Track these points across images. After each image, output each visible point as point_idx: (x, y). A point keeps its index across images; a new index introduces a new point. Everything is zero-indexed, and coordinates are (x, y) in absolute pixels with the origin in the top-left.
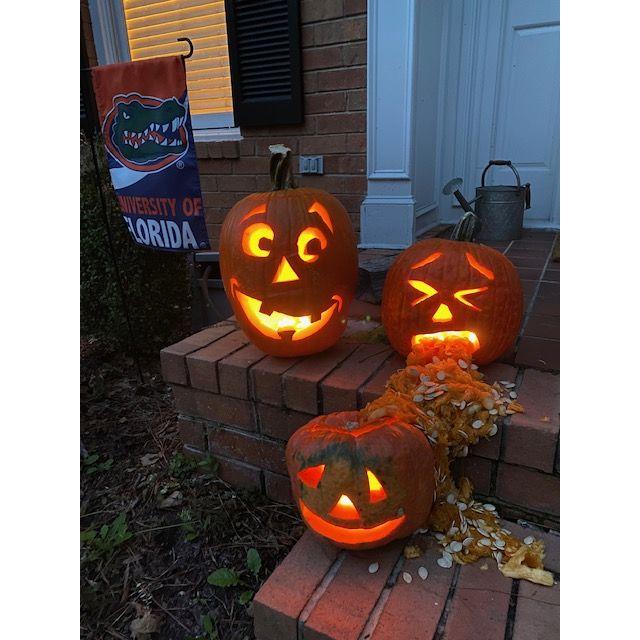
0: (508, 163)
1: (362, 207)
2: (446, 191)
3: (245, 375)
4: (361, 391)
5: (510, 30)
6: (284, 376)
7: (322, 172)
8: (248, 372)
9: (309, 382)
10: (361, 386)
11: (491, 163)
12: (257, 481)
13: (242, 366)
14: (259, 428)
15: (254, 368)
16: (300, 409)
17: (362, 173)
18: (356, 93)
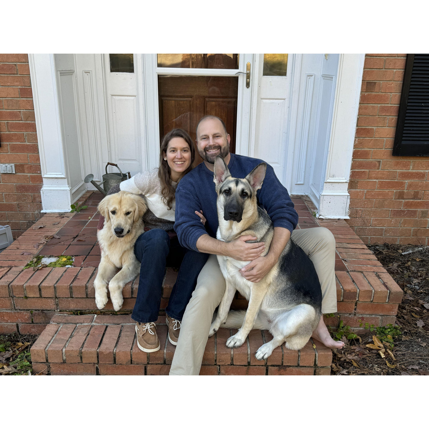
0: (116, 165)
1: (41, 192)
2: (86, 181)
3: (8, 288)
4: (55, 285)
5: (109, 97)
6: (25, 285)
7: (14, 172)
8: (9, 287)
9: (35, 286)
10: (55, 284)
11: (108, 164)
12: (16, 329)
13: (6, 285)
14: (15, 307)
15: (11, 284)
16: (32, 296)
17: (39, 173)
18: (31, 134)
